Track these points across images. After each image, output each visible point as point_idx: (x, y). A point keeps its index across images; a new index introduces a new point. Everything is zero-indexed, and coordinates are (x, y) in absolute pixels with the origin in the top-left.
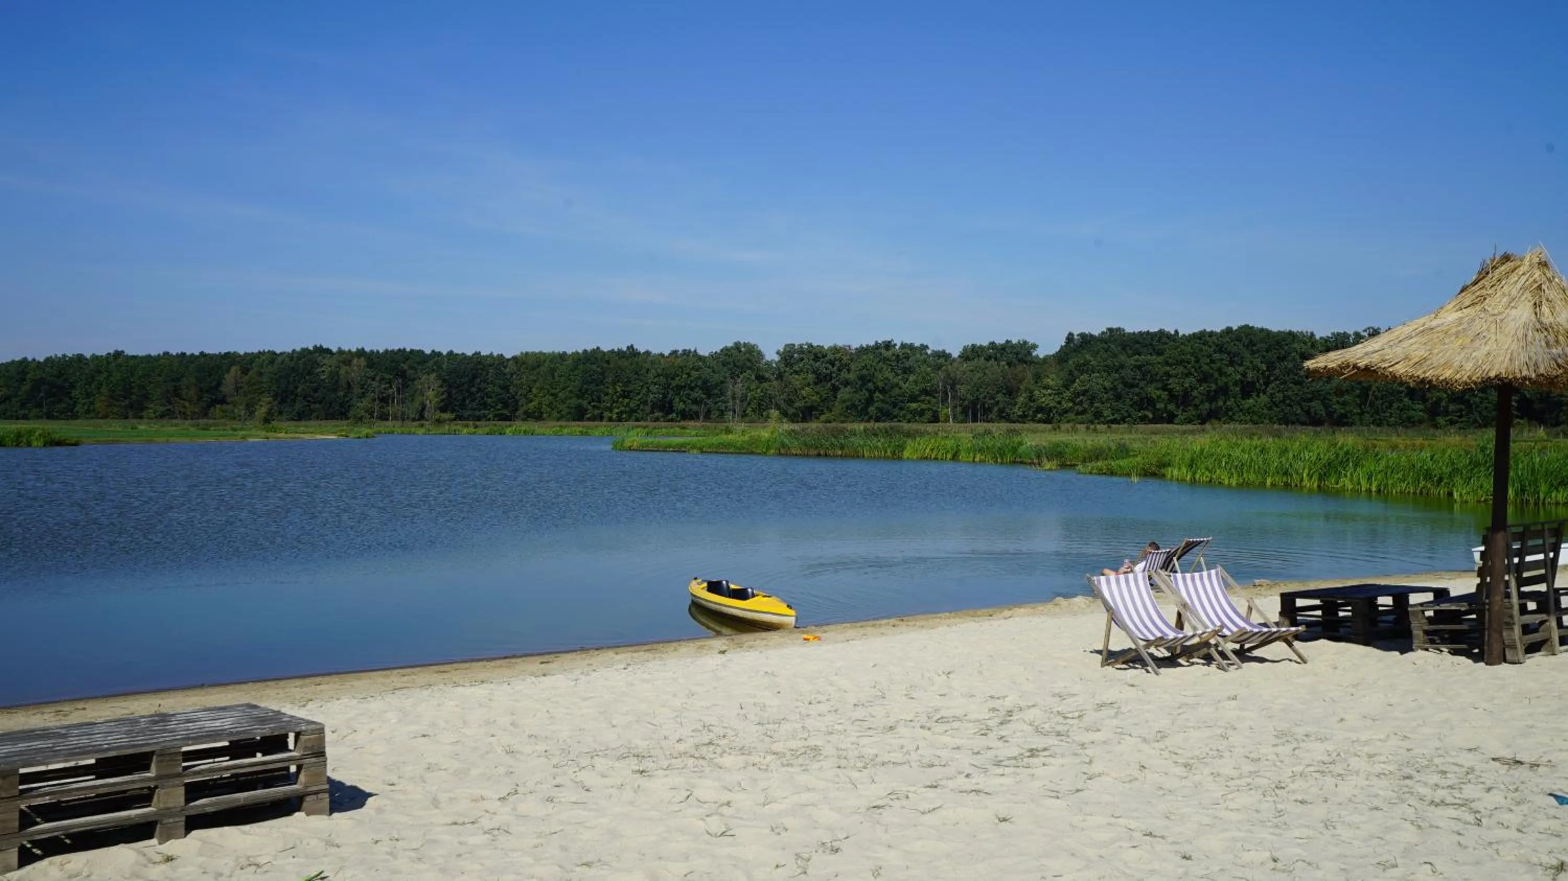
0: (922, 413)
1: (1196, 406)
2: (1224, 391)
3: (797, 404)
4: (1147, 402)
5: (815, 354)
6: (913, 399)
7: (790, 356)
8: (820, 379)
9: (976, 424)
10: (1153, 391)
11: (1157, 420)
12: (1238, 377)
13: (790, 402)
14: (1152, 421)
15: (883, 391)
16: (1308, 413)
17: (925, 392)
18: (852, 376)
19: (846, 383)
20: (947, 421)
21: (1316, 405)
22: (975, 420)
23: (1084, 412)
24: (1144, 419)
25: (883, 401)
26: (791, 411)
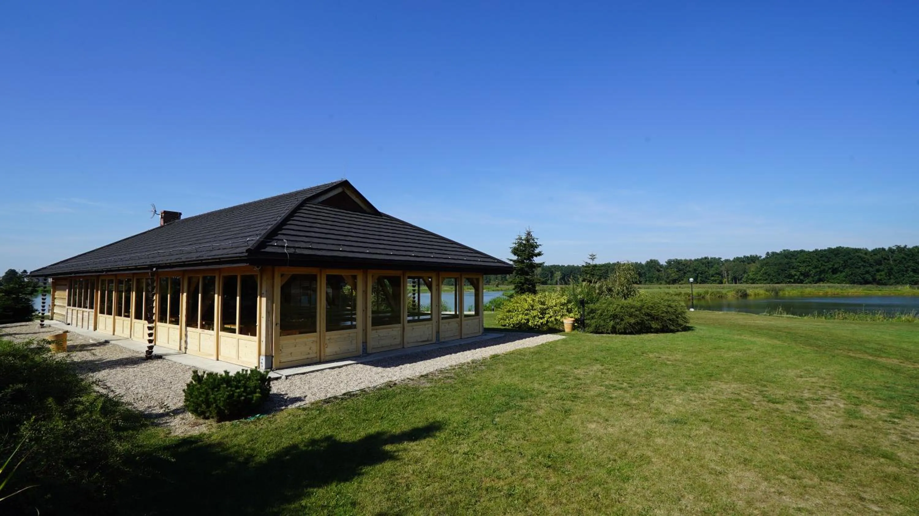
0: (715, 281)
1: (812, 277)
2: (823, 271)
3: (670, 279)
4: (791, 276)
5: (678, 262)
6: (713, 276)
7: (669, 262)
8: (679, 270)
9: (736, 285)
10: (793, 272)
11: (795, 282)
12: (831, 266)
13: (668, 278)
14: (793, 283)
15: (702, 274)
16: (863, 279)
17: (717, 274)
18: (691, 269)
19: (690, 271)
20: (725, 283)
21: (867, 276)
22: (736, 283)
23: (766, 280)
24: (790, 282)
25: (702, 277)
26: (668, 281)
